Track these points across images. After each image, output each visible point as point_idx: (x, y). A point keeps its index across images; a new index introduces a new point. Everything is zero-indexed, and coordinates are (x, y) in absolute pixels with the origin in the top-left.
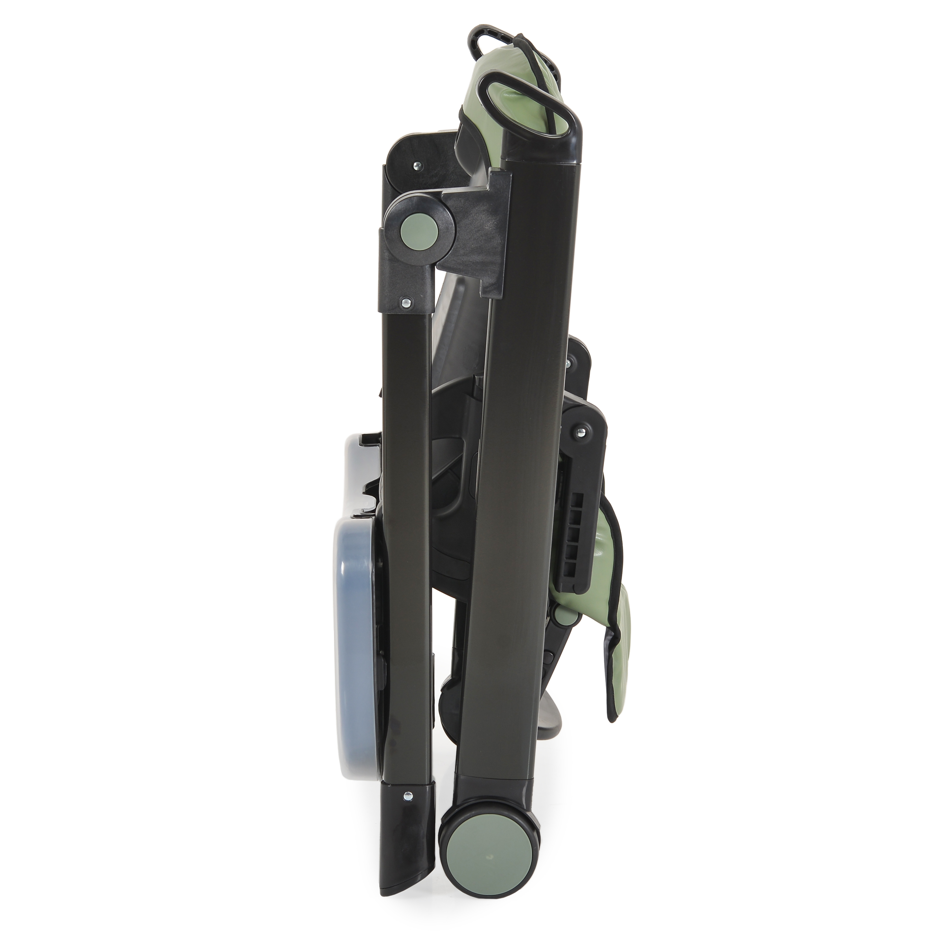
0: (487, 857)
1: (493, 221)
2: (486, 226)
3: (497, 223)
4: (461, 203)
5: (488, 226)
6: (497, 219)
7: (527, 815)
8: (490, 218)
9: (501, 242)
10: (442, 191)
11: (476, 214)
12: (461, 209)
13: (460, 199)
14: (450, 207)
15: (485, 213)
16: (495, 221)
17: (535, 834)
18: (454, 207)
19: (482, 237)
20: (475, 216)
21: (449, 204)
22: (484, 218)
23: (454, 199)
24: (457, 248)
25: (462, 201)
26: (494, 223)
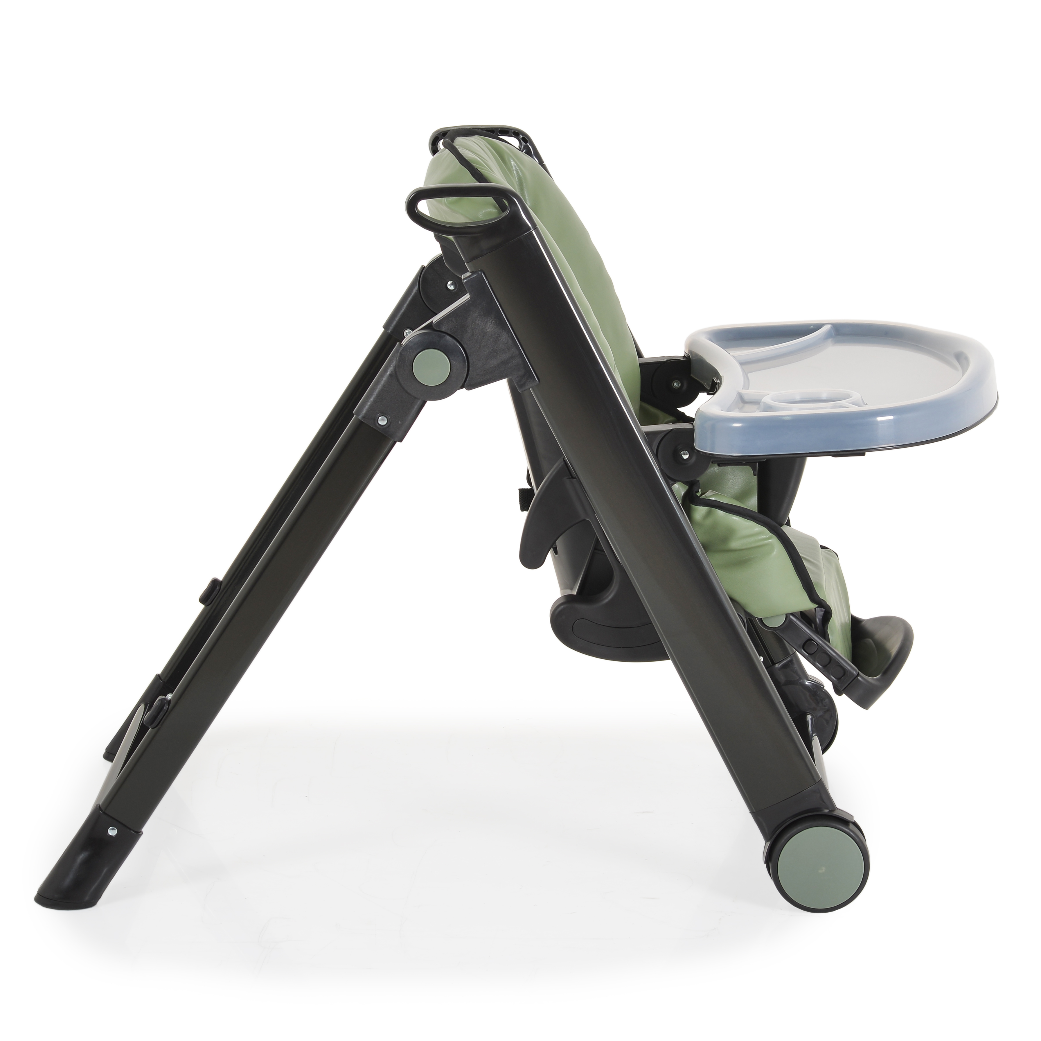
0: (820, 871)
1: (491, 321)
2: (487, 330)
3: (495, 321)
4: (454, 322)
5: (488, 328)
6: (493, 317)
7: (835, 815)
8: (486, 320)
9: (508, 335)
10: (432, 321)
11: (472, 323)
12: (457, 327)
13: (450, 319)
14: (446, 332)
15: (479, 318)
16: (492, 320)
17: (851, 826)
18: (450, 329)
19: (490, 340)
20: (472, 326)
21: (444, 329)
22: (481, 324)
23: (445, 322)
24: (474, 363)
25: (453, 320)
26: (492, 323)
